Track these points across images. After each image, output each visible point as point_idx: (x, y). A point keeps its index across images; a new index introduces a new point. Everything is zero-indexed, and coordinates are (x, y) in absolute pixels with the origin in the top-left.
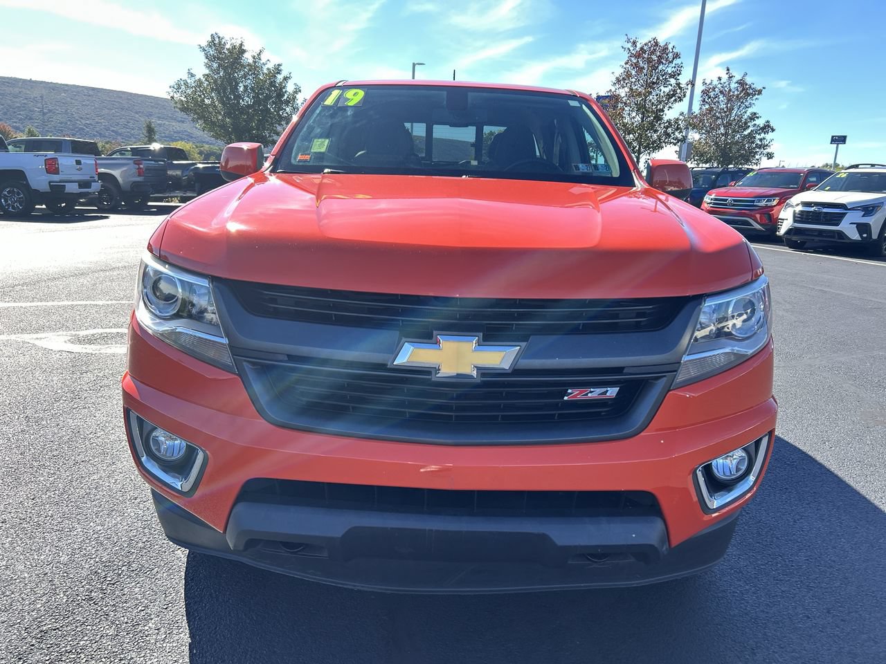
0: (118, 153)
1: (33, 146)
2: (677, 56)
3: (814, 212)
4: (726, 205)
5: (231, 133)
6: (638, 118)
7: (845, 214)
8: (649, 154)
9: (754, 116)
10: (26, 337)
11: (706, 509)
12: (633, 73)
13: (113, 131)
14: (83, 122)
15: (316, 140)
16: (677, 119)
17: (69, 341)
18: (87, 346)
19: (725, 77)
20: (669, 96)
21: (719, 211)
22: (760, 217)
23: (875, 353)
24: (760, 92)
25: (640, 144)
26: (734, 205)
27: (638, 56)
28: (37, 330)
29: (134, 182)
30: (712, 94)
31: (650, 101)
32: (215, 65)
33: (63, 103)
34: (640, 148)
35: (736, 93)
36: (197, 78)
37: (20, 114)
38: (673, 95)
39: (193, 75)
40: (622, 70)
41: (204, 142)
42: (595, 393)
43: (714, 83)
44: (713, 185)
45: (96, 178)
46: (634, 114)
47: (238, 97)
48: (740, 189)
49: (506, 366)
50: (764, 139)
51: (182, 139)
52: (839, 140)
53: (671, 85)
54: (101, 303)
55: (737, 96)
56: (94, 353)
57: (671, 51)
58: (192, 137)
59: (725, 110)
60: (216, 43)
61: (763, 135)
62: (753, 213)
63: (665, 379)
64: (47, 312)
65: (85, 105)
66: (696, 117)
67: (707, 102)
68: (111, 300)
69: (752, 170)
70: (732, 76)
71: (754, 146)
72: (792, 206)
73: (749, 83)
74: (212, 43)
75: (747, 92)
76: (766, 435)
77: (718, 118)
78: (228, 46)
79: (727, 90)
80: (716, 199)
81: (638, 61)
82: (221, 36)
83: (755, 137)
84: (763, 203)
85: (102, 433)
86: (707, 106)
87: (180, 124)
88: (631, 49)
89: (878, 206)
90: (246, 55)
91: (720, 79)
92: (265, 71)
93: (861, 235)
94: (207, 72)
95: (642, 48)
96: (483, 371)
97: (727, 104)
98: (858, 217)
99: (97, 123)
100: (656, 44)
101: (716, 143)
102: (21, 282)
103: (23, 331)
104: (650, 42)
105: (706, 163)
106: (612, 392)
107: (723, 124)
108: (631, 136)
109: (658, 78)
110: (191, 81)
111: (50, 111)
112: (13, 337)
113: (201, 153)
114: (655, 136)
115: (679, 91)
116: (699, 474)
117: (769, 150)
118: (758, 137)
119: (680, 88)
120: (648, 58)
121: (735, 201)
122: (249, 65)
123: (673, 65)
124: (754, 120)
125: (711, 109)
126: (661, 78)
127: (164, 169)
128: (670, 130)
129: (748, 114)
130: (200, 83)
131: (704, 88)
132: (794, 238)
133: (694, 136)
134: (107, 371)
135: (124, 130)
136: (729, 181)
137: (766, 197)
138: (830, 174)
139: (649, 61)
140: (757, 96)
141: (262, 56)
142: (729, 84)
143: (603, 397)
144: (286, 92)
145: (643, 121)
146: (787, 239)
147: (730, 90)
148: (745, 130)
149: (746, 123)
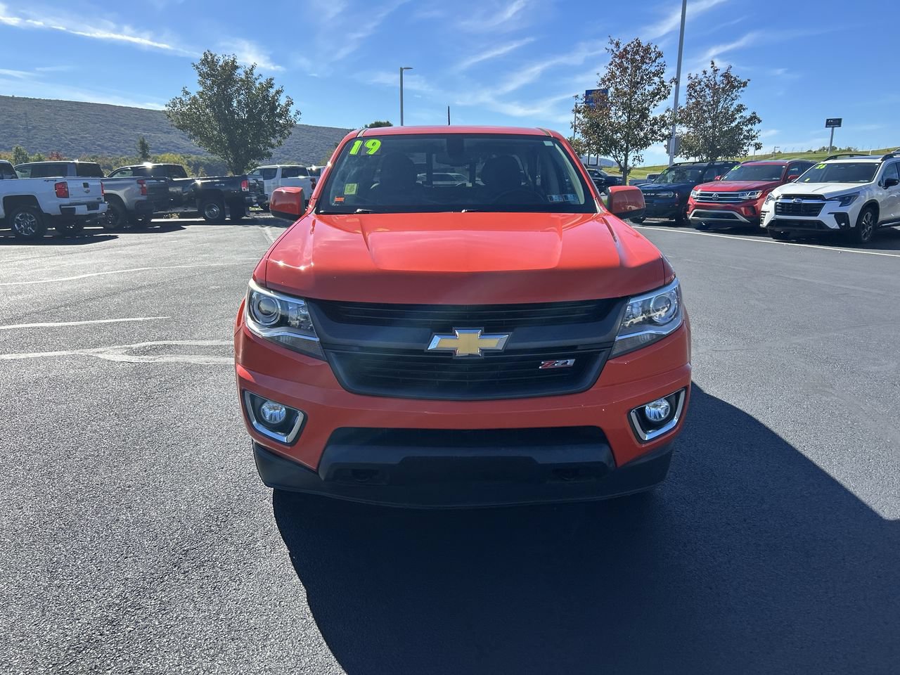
0: (119, 174)
1: (40, 171)
2: (660, 55)
3: (794, 204)
4: (711, 199)
5: (226, 148)
6: (625, 117)
7: (823, 204)
8: (637, 151)
9: (740, 108)
10: (90, 351)
11: (641, 440)
12: (618, 73)
13: (99, 145)
14: (69, 137)
15: (347, 185)
16: (663, 116)
17: (126, 353)
18: (142, 357)
19: (710, 71)
20: (654, 95)
21: (706, 206)
22: (745, 210)
23: (830, 334)
24: (745, 84)
25: (628, 142)
26: (719, 199)
27: (621, 56)
28: (95, 346)
29: (139, 201)
30: (698, 88)
31: (636, 99)
32: (209, 82)
33: (47, 119)
34: (627, 146)
35: (721, 86)
36: (192, 95)
37: (4, 132)
38: (658, 94)
39: (187, 93)
40: (607, 71)
41: (191, 152)
42: (559, 364)
43: (699, 77)
44: (700, 180)
45: (103, 199)
46: (620, 113)
47: (232, 113)
48: (725, 184)
49: (500, 348)
50: (752, 130)
51: (168, 151)
52: (834, 123)
53: (655, 83)
54: (141, 319)
55: (723, 89)
56: (151, 362)
57: (653, 50)
58: (178, 148)
59: (712, 103)
60: (209, 62)
61: (750, 126)
62: (737, 206)
63: (604, 353)
64: (97, 329)
65: (69, 120)
66: (683, 111)
67: (693, 96)
68: (149, 316)
69: (738, 163)
70: (717, 70)
71: (742, 137)
72: (773, 199)
73: (734, 75)
74: (205, 62)
75: (732, 84)
76: (683, 390)
77: (705, 111)
78: (221, 63)
79: (713, 83)
80: (702, 195)
81: (622, 62)
82: (213, 54)
83: (742, 129)
84: (747, 196)
85: (180, 423)
86: (694, 100)
87: (166, 135)
88: (615, 50)
89: (855, 196)
90: (238, 71)
91: (705, 72)
92: (257, 85)
93: (839, 224)
94: (201, 89)
95: (625, 50)
96: (486, 352)
97: (713, 97)
98: (836, 207)
99: (82, 137)
100: (639, 44)
101: (704, 136)
102: (63, 304)
103: (83, 346)
104: (633, 43)
105: (695, 156)
106: (570, 362)
107: (710, 117)
108: (619, 134)
109: (642, 78)
110: (186, 99)
111: (34, 128)
112: (77, 352)
113: (189, 164)
114: (642, 134)
115: (663, 89)
116: (633, 415)
117: (756, 141)
118: (745, 128)
119: (664, 86)
120: (631, 59)
121: (720, 195)
122: (241, 80)
123: (656, 64)
124: (741, 112)
125: (698, 103)
126: (645, 78)
127: (166, 187)
128: (656, 127)
129: (735, 106)
130: (194, 100)
131: (689, 82)
132: (777, 229)
133: (682, 130)
134: (167, 376)
135: (110, 144)
136: (715, 174)
137: (750, 190)
138: (811, 164)
139: (633, 61)
140: (742, 89)
141: (254, 71)
142: (714, 78)
143: (565, 366)
144: (279, 105)
145: (629, 120)
146: (770, 230)
147: (716, 84)
148: (732, 122)
149: (733, 115)
